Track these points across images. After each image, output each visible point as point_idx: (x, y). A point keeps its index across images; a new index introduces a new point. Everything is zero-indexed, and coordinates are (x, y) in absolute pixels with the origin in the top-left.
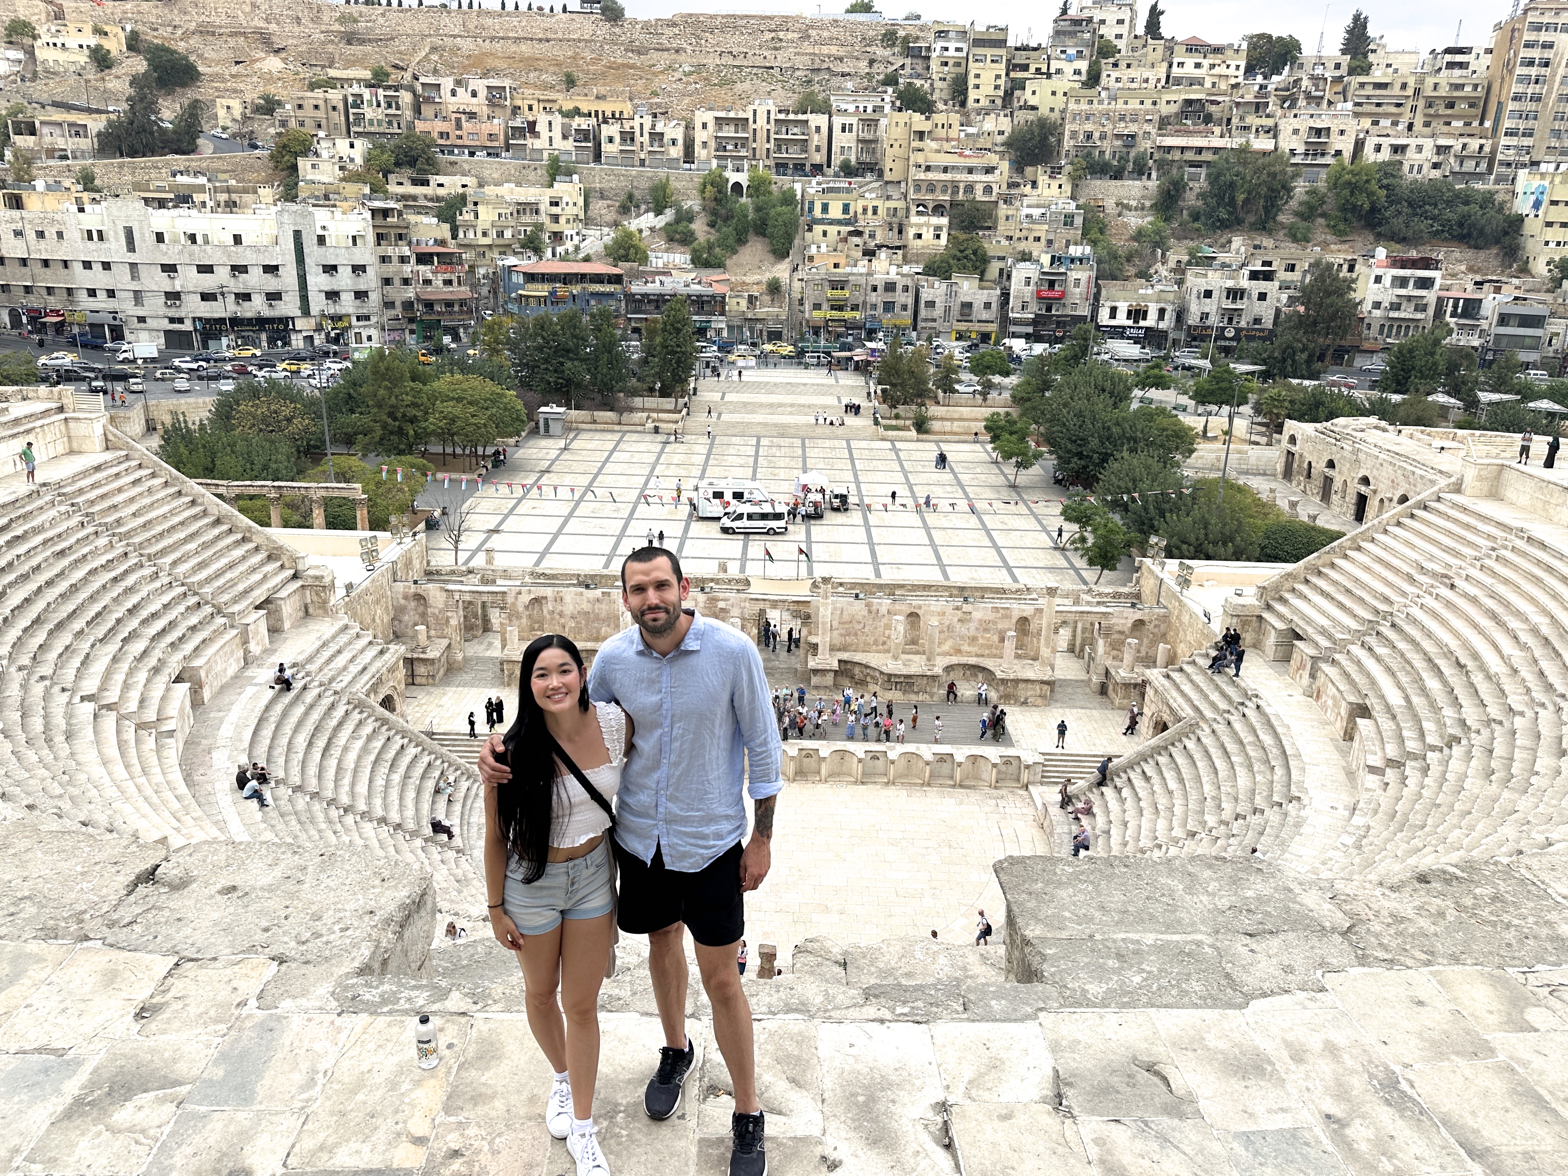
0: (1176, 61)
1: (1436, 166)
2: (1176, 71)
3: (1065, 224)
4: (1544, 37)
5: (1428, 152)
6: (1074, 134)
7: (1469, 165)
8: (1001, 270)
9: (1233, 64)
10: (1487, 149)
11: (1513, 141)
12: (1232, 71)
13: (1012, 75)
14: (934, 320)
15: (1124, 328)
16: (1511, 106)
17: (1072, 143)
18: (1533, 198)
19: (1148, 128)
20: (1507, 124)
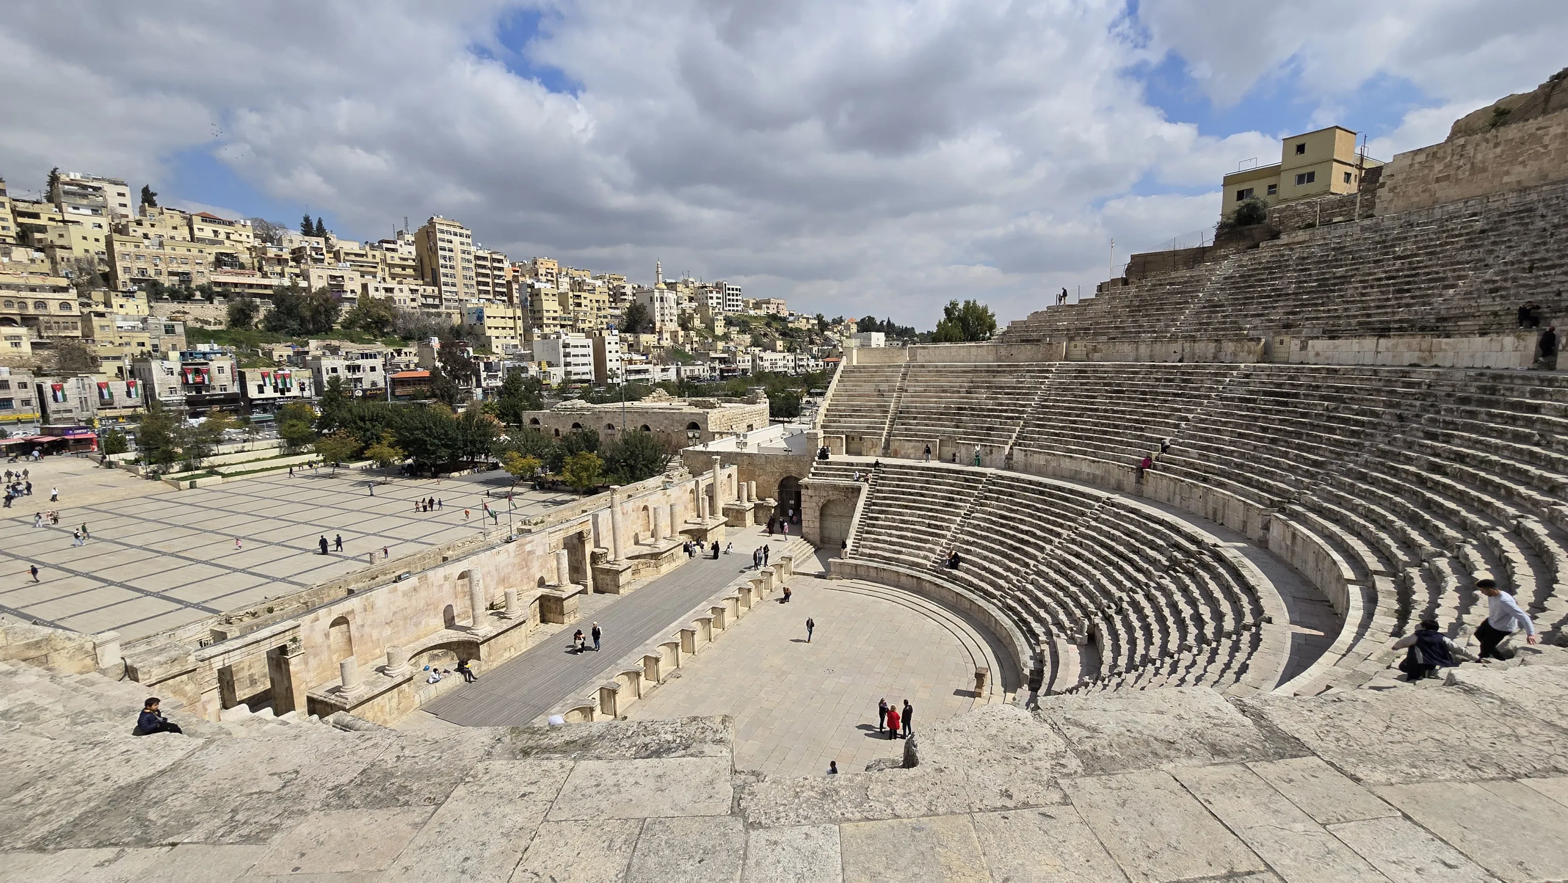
0: (195, 227)
1: (413, 300)
2: (197, 233)
3: (167, 332)
4: (446, 237)
5: (407, 294)
6: (127, 270)
7: (430, 301)
8: (120, 369)
9: (244, 234)
10: (437, 292)
11: (448, 288)
12: (244, 238)
13: (20, 220)
14: (70, 411)
15: (275, 399)
16: (442, 270)
17: (127, 276)
18: (475, 316)
19: (201, 269)
20: (443, 279)
